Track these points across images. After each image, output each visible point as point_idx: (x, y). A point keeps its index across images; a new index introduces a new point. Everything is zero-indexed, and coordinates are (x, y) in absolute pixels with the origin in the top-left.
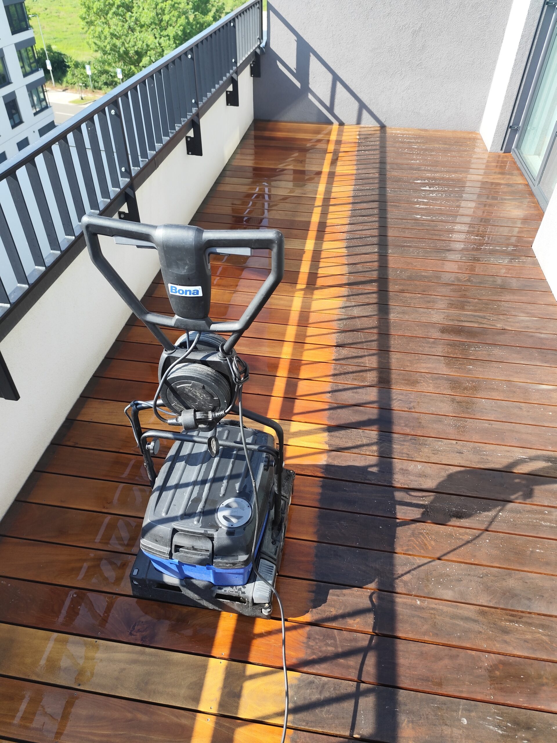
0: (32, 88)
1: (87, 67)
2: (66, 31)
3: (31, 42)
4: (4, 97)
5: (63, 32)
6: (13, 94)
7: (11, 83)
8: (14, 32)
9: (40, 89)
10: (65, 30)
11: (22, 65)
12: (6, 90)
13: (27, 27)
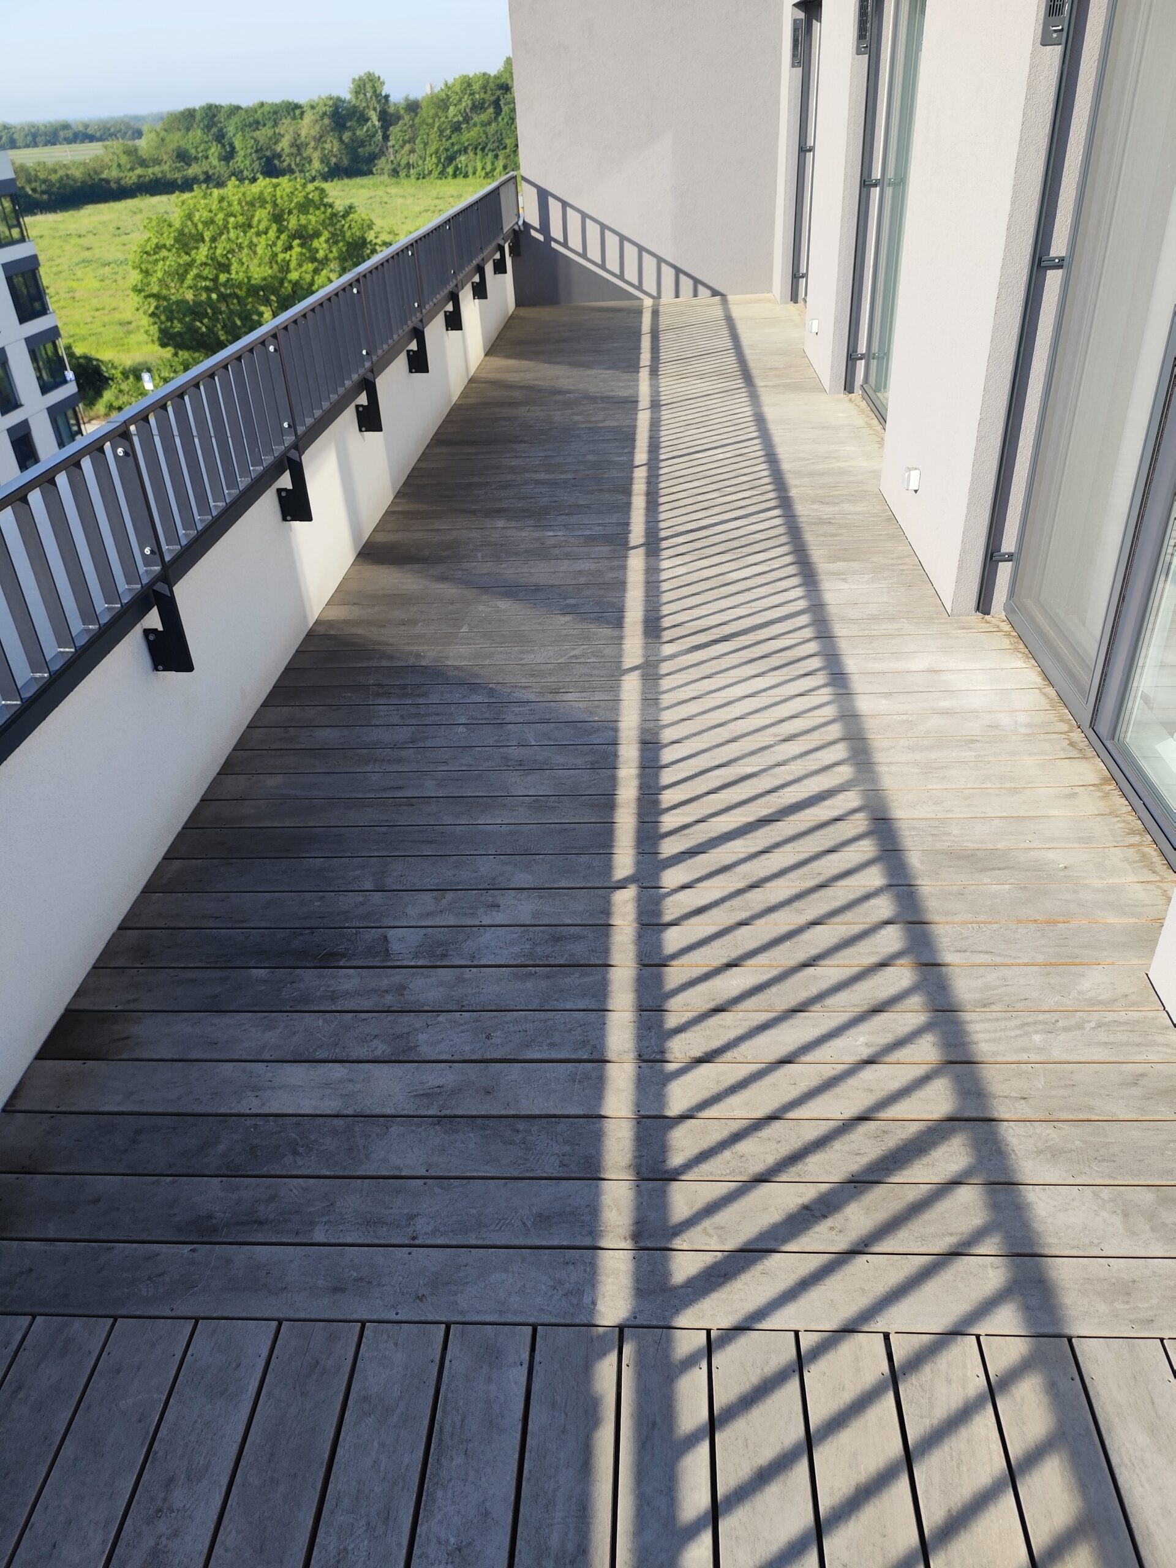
0: (55, 412)
1: (146, 376)
2: (91, 323)
3: (53, 333)
4: (10, 431)
5: (86, 324)
6: (25, 424)
7: (21, 405)
8: (23, 319)
9: (70, 413)
10: (89, 320)
11: (38, 374)
12: (13, 418)
13: (44, 311)
